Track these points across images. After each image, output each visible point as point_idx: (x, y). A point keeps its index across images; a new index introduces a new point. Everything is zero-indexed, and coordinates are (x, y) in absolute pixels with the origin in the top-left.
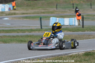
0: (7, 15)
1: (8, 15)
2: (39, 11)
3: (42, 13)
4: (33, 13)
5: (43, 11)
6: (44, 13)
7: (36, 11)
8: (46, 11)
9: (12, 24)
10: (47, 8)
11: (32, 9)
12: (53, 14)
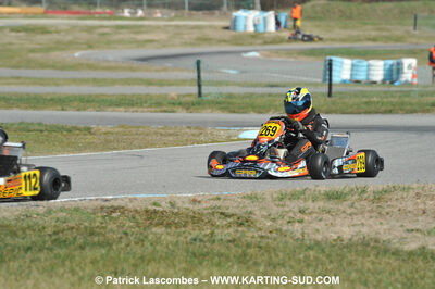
0: (265, 43)
1: (271, 43)
2: (361, 33)
3: (369, 40)
4: (343, 40)
5: (374, 34)
6: (374, 40)
7: (355, 33)
8: (384, 33)
9: (243, 72)
10: (388, 27)
11: (345, 28)
12: (399, 44)
